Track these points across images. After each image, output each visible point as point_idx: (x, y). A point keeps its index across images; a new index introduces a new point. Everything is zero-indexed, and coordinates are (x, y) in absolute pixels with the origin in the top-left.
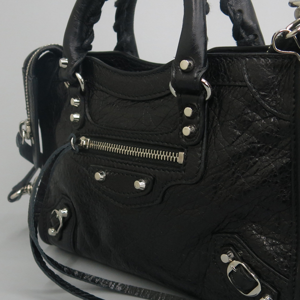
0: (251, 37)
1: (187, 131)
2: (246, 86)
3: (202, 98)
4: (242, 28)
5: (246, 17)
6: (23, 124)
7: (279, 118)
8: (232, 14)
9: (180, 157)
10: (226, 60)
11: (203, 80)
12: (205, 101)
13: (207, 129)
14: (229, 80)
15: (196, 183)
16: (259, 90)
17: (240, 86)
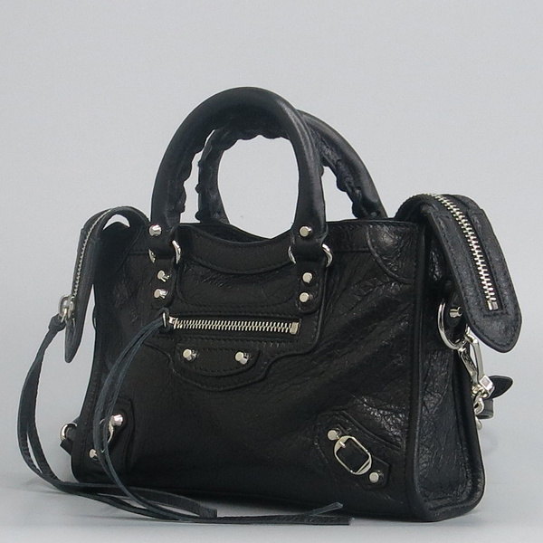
0: (374, 214)
1: (304, 297)
2: (370, 251)
3: (323, 264)
4: (364, 206)
5: (369, 195)
6: (66, 298)
7: (400, 283)
8: (350, 191)
9: (294, 328)
10: (349, 227)
11: (324, 246)
12: (325, 268)
13: (326, 298)
14: (351, 247)
15: (309, 352)
16: (381, 256)
17: (364, 252)
